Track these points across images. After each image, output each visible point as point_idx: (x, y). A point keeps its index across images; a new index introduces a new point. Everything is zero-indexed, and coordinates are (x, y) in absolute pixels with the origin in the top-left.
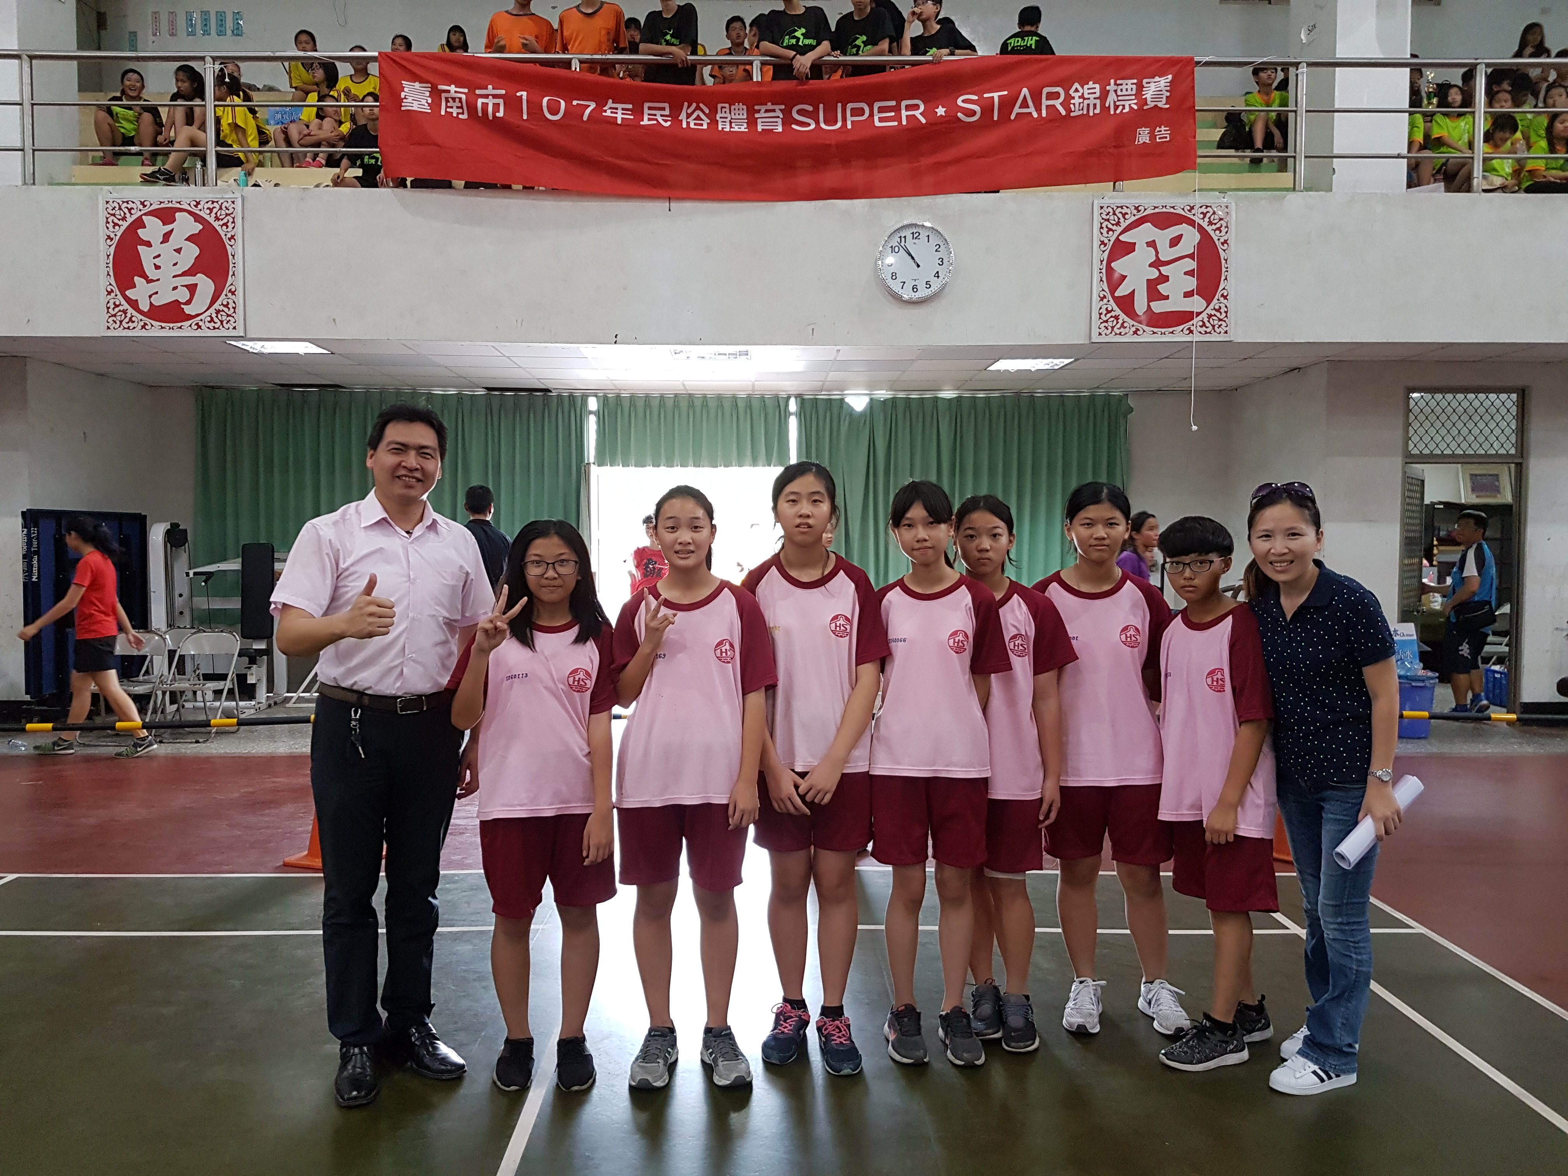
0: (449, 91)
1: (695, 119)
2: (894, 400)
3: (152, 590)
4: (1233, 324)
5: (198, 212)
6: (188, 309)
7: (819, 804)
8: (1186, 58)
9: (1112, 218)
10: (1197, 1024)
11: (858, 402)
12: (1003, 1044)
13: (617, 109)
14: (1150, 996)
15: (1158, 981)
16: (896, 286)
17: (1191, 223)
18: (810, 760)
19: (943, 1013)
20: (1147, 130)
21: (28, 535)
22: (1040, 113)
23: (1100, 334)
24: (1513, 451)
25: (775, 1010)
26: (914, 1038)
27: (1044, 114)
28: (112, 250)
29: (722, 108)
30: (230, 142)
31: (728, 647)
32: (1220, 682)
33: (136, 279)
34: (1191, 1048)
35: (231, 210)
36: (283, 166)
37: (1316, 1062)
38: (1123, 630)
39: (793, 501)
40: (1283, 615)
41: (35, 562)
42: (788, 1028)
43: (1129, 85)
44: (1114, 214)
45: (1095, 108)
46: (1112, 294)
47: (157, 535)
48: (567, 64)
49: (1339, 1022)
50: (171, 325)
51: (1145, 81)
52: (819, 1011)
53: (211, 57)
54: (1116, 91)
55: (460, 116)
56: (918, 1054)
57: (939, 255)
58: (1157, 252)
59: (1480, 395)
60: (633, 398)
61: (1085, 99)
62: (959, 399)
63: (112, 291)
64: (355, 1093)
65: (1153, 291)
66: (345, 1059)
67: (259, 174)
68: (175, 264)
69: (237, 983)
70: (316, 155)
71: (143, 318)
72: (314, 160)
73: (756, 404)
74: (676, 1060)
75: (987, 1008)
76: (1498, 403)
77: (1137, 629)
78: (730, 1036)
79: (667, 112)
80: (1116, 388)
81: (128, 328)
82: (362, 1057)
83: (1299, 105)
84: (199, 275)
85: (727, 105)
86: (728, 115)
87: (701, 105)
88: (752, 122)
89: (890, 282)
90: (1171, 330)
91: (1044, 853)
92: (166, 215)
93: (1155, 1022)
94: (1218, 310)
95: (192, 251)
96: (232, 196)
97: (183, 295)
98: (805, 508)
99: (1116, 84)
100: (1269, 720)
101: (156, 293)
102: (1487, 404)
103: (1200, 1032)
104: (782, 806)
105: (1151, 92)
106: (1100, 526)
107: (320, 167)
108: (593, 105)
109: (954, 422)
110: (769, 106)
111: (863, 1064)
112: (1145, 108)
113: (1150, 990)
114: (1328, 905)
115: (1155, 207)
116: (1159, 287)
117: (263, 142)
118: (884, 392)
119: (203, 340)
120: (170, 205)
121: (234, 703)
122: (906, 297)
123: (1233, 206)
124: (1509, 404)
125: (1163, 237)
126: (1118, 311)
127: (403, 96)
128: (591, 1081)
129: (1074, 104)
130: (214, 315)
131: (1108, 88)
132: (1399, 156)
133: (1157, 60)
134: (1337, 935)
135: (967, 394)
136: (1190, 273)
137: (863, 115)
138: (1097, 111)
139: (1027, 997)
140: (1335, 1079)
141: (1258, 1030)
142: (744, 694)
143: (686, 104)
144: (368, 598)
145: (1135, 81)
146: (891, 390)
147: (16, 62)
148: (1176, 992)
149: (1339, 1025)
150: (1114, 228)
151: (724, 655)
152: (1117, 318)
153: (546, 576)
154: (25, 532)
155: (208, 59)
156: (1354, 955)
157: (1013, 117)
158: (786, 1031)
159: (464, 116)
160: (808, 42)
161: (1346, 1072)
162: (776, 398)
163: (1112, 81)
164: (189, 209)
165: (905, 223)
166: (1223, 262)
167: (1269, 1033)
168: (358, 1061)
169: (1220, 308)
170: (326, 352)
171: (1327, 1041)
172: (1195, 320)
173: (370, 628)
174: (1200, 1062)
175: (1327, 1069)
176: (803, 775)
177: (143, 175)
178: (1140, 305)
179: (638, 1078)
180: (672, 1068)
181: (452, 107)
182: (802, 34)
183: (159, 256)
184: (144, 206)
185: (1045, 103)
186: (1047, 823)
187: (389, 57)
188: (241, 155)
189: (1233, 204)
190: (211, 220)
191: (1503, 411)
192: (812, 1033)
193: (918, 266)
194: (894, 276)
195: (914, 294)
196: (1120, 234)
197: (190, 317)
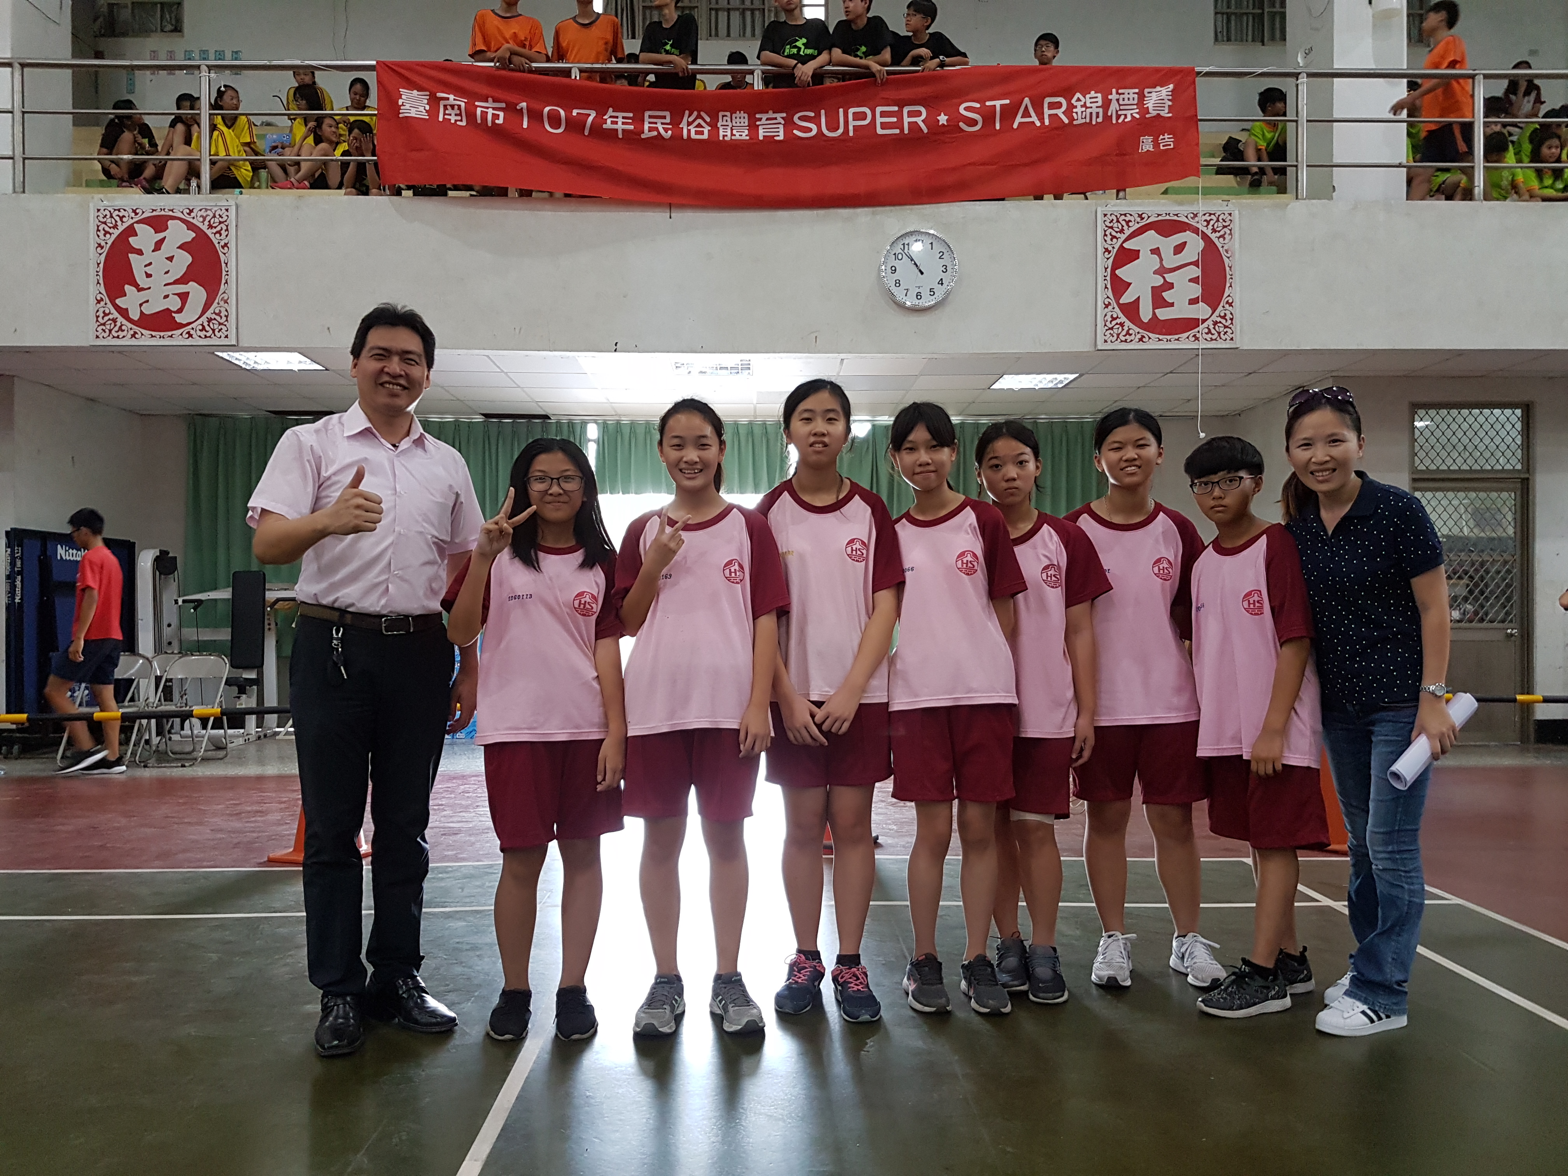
0: (448, 99)
1: (696, 127)
3: (139, 617)
4: (1238, 332)
5: (191, 220)
6: (179, 318)
7: (836, 734)
8: (1187, 68)
9: (1115, 225)
10: (1237, 970)
12: (1031, 997)
13: (617, 117)
14: (1183, 950)
15: (1191, 934)
17: (1196, 231)
18: (825, 688)
19: (966, 963)
20: (1150, 139)
21: (12, 555)
22: (1042, 122)
23: (1106, 341)
24: (1519, 467)
25: (788, 961)
26: (936, 988)
27: (1047, 122)
28: (103, 258)
29: (723, 116)
31: (737, 567)
32: (1257, 604)
33: (127, 287)
34: (1230, 994)
35: (225, 218)
37: (1365, 1002)
38: (1155, 563)
39: (807, 419)
40: (1325, 530)
41: (18, 583)
42: (802, 978)
43: (1131, 94)
44: (1118, 221)
45: (1097, 117)
46: (1117, 301)
48: (567, 73)
49: (1389, 956)
50: (162, 334)
51: (1146, 90)
52: (835, 960)
53: (208, 66)
54: (1118, 100)
55: (459, 123)
56: (940, 1001)
57: (942, 262)
58: (1161, 260)
59: (1485, 410)
60: (633, 425)
61: (1087, 108)
62: (965, 426)
63: (102, 299)
64: (336, 1042)
65: (1159, 301)
66: (326, 1010)
68: (167, 273)
69: (214, 956)
71: (134, 327)
73: (757, 431)
74: (684, 1012)
75: (1012, 961)
76: (1503, 419)
77: (1169, 562)
78: (739, 983)
79: (668, 120)
81: (118, 337)
82: (345, 1007)
83: (1300, 115)
84: (191, 283)
85: (728, 114)
86: (729, 123)
87: (703, 114)
88: (753, 127)
89: (894, 290)
90: (1176, 337)
92: (158, 223)
93: (1190, 976)
94: (1224, 317)
95: (185, 259)
96: (226, 203)
97: (174, 304)
98: (820, 426)
99: (1117, 93)
100: (1311, 639)
101: (147, 301)
102: (1492, 419)
103: (1239, 978)
104: (798, 735)
105: (1152, 102)
106: (1129, 448)
108: (593, 114)
110: (771, 115)
111: (882, 1013)
112: (1147, 116)
113: (1183, 944)
114: (1378, 833)
115: (1159, 215)
116: (1164, 294)
118: (886, 418)
120: (163, 213)
121: (222, 731)
122: (908, 303)
123: (1236, 213)
124: (1514, 419)
125: (1167, 244)
126: (1123, 319)
127: (400, 103)
128: (593, 1030)
129: (1077, 113)
130: (206, 324)
131: (1110, 97)
132: (1400, 166)
133: (1157, 70)
134: (1389, 865)
135: (969, 420)
136: (1194, 280)
137: (865, 119)
138: (1100, 120)
139: (1055, 949)
140: (1385, 1020)
141: (1300, 981)
142: (755, 618)
143: (687, 112)
144: (355, 490)
145: (1137, 91)
147: (9, 69)
148: (1210, 946)
149: (1390, 960)
150: (1118, 235)
151: (733, 575)
152: (1122, 325)
153: (550, 492)
154: (9, 552)
155: (203, 68)
156: (1406, 886)
157: (1015, 126)
158: (800, 981)
159: (464, 123)
160: (809, 51)
161: (1399, 1013)
163: (1114, 91)
164: (182, 216)
166: (1228, 269)
167: (1310, 986)
168: (341, 1011)
169: (1225, 315)
170: (321, 368)
171: (1378, 978)
172: (1201, 327)
173: (357, 522)
174: (1241, 1008)
175: (1377, 1009)
176: (819, 704)
178: (1146, 313)
179: (643, 1023)
180: (679, 1018)
181: (450, 114)
182: (803, 44)
183: (150, 264)
184: (136, 214)
185: (1047, 112)
186: (1080, 762)
187: (387, 66)
189: (1237, 212)
190: (204, 228)
191: (1508, 427)
192: (827, 987)
193: (922, 273)
194: (898, 283)
195: (918, 301)
196: (1124, 242)
197: (182, 326)
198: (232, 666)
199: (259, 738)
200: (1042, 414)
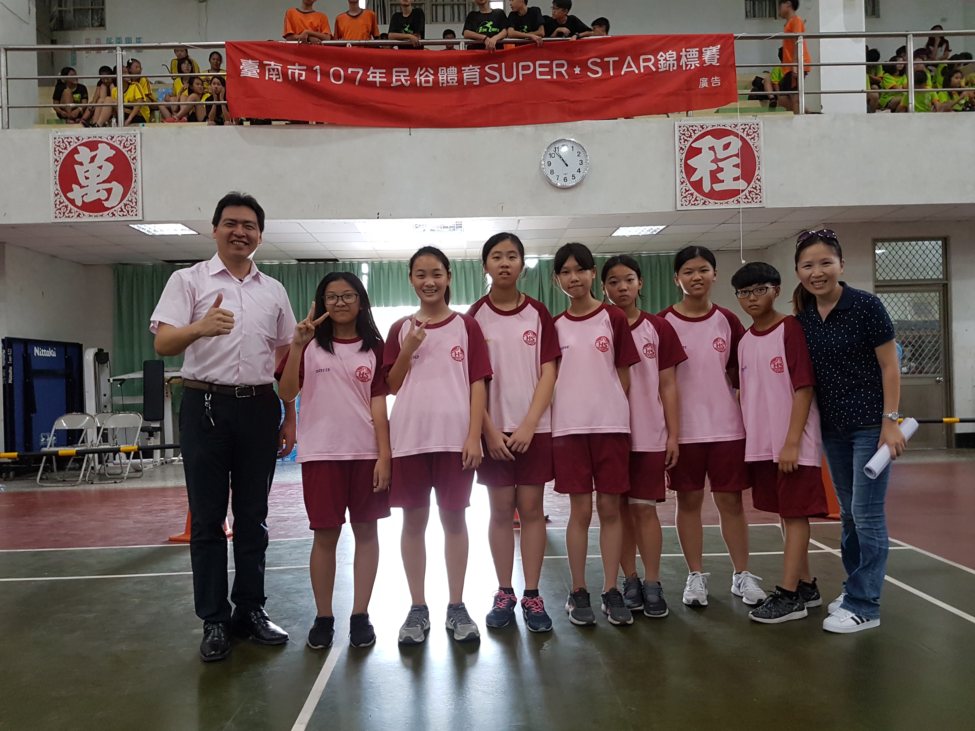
0: (270, 65)
1: (425, 77)
3: (86, 389)
5: (113, 143)
6: (106, 204)
7: (520, 453)
8: (729, 35)
9: (686, 133)
10: (773, 594)
12: (645, 613)
13: (376, 73)
14: (739, 582)
15: (744, 572)
16: (553, 179)
17: (737, 135)
18: (513, 425)
19: (605, 593)
20: (706, 79)
21: (6, 354)
22: (639, 71)
23: (682, 205)
24: (941, 277)
25: (494, 595)
26: (587, 608)
27: (642, 71)
28: (58, 168)
29: (442, 70)
31: (460, 351)
32: (780, 366)
33: (74, 186)
34: (769, 609)
35: (134, 141)
37: (853, 611)
38: (714, 341)
39: (497, 258)
40: (821, 319)
41: (10, 371)
42: (503, 605)
43: (694, 52)
44: (688, 130)
45: (673, 66)
46: (689, 180)
47: (89, 356)
49: (867, 582)
50: (96, 214)
51: (704, 49)
52: (523, 594)
53: (121, 47)
54: (686, 56)
55: (278, 80)
56: (589, 617)
58: (715, 154)
59: (919, 242)
60: (390, 263)
61: (667, 61)
63: (58, 194)
64: (213, 652)
65: (714, 178)
66: (207, 632)
68: (98, 176)
69: (137, 600)
71: (78, 210)
73: (467, 266)
74: (429, 628)
75: (633, 592)
76: (930, 247)
77: (723, 341)
78: (464, 609)
79: (407, 74)
81: (69, 217)
82: (218, 630)
84: (113, 182)
85: (445, 68)
86: (445, 74)
87: (429, 69)
88: (460, 76)
89: (550, 176)
90: (726, 201)
91: (667, 489)
92: (92, 145)
93: (744, 598)
94: (755, 188)
95: (109, 167)
96: (134, 132)
97: (103, 195)
98: (505, 261)
99: (686, 51)
100: (814, 387)
101: (87, 194)
102: (924, 248)
103: (774, 599)
104: (496, 454)
105: (707, 56)
106: (697, 272)
108: (361, 72)
110: (471, 67)
111: (553, 626)
112: (704, 65)
113: (739, 578)
114: (858, 506)
115: (713, 126)
116: (717, 175)
118: (547, 256)
119: (118, 223)
120: (95, 139)
121: (139, 460)
123: (761, 124)
124: (937, 247)
125: (719, 144)
126: (693, 191)
127: (241, 68)
128: (373, 641)
129: (660, 64)
130: (123, 207)
131: (681, 54)
132: (862, 92)
133: (710, 36)
134: (866, 526)
136: (737, 166)
137: (529, 69)
138: (675, 68)
139: (659, 583)
140: (866, 622)
141: (813, 600)
142: (471, 383)
143: (419, 68)
144: (217, 309)
145: (698, 49)
148: (756, 579)
149: (868, 585)
150: (688, 139)
151: (457, 356)
152: (692, 194)
153: (337, 305)
154: (4, 352)
155: (118, 48)
156: (876, 538)
157: (622, 73)
158: (501, 607)
159: (280, 80)
160: (494, 30)
161: (875, 618)
163: (684, 49)
164: (107, 141)
165: (558, 139)
166: (757, 158)
167: (819, 602)
168: (216, 632)
169: (756, 187)
170: (195, 233)
171: (861, 596)
172: (741, 195)
173: (219, 328)
174: (776, 617)
175: (861, 615)
176: (509, 434)
178: (707, 187)
179: (404, 636)
180: (426, 632)
181: (272, 75)
182: (491, 25)
183: (88, 171)
184: (79, 140)
185: (642, 64)
186: (670, 466)
187: (233, 45)
189: (762, 123)
190: (121, 148)
191: (934, 252)
192: (518, 611)
193: (567, 165)
194: (552, 172)
195: (565, 183)
196: (692, 143)
197: (108, 209)
198: (145, 419)
199: (163, 463)
200: (644, 251)
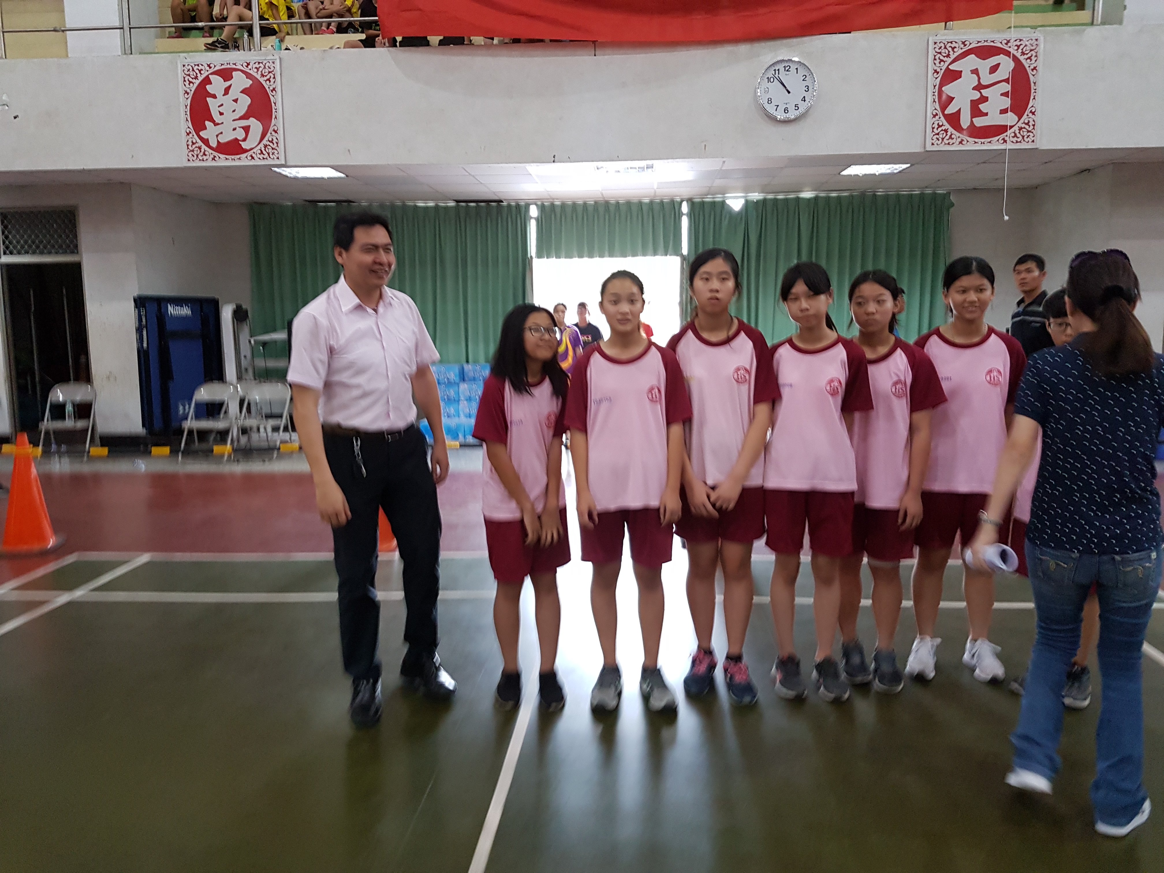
2: (765, 201)
3: (225, 353)
4: (1038, 135)
5: (248, 71)
6: (244, 145)
7: (726, 511)
9: (943, 51)
11: (736, 203)
14: (973, 651)
15: (980, 639)
16: (771, 109)
17: (1008, 53)
18: (718, 476)
19: (817, 661)
21: (139, 314)
23: (933, 144)
26: (796, 679)
28: (189, 102)
30: (267, 17)
31: (656, 390)
33: (207, 123)
35: (272, 69)
36: (305, 34)
38: (988, 373)
39: (706, 279)
41: (145, 333)
42: (703, 668)
44: (946, 48)
46: (943, 112)
47: (227, 313)
50: (233, 157)
52: (725, 656)
56: (799, 687)
57: (805, 83)
58: (979, 78)
60: (563, 205)
62: (816, 198)
63: (190, 132)
65: (976, 111)
66: (357, 691)
67: (289, 41)
68: (234, 111)
70: (329, 24)
71: (213, 152)
72: (328, 28)
74: (622, 690)
75: (857, 659)
77: (1000, 372)
80: (940, 187)
81: (203, 160)
84: (251, 119)
89: (767, 106)
90: (989, 140)
92: (226, 74)
93: (977, 671)
94: (1028, 124)
95: (246, 101)
97: (240, 134)
98: (715, 284)
101: (222, 133)
104: (698, 510)
106: (972, 292)
107: (333, 33)
109: (812, 218)
111: (758, 696)
113: (974, 646)
115: (979, 42)
116: (980, 106)
117: (291, 15)
118: (757, 194)
119: (256, 168)
120: (229, 66)
122: (778, 117)
123: (1041, 39)
125: (984, 65)
126: (947, 126)
130: (263, 149)
135: (822, 194)
136: (1005, 94)
139: (893, 651)
142: (668, 426)
146: (763, 192)
148: (994, 648)
150: (945, 59)
151: (654, 396)
152: (946, 131)
154: (136, 311)
158: (700, 671)
162: (672, 202)
164: (242, 68)
165: (779, 59)
166: (1032, 84)
169: (1029, 122)
170: (345, 176)
172: (1009, 132)
176: (713, 488)
177: (206, 45)
178: (965, 121)
179: (597, 699)
180: (619, 695)
183: (222, 105)
184: (210, 68)
188: (275, 26)
190: (258, 76)
193: (789, 92)
194: (770, 101)
195: (785, 115)
196: (950, 64)
